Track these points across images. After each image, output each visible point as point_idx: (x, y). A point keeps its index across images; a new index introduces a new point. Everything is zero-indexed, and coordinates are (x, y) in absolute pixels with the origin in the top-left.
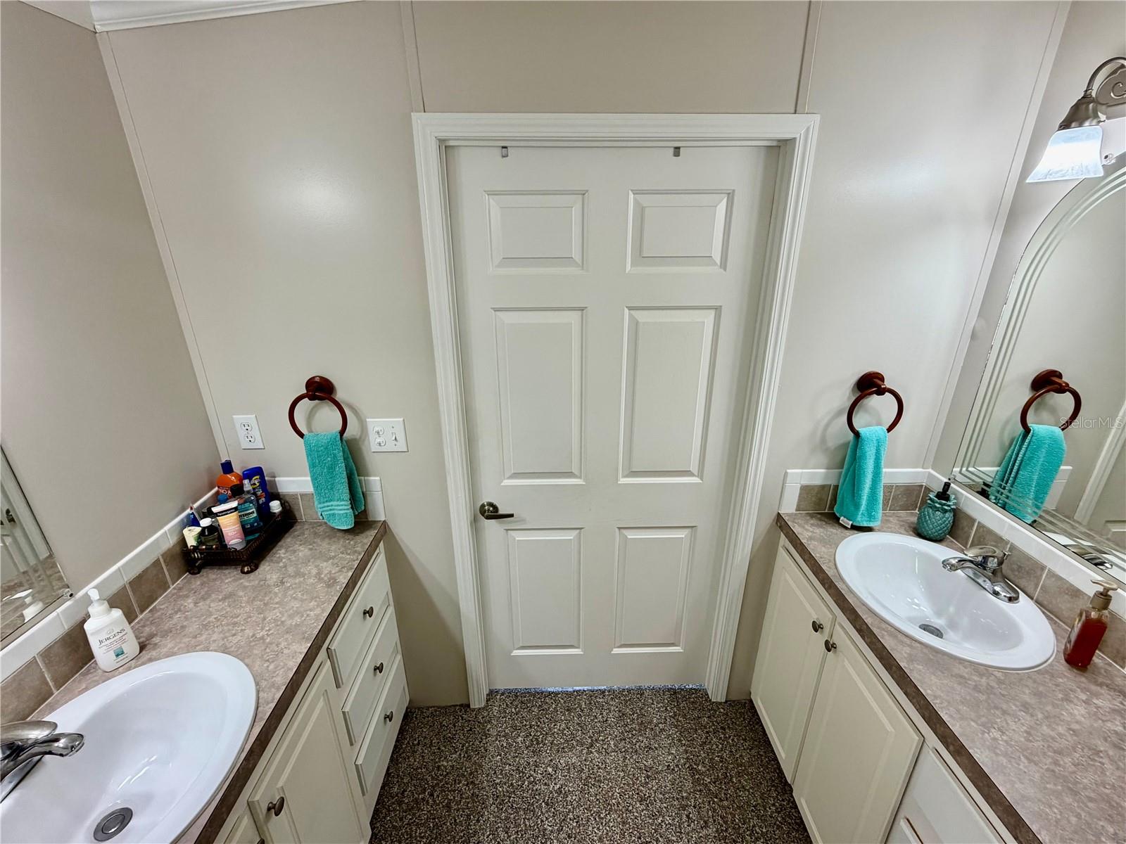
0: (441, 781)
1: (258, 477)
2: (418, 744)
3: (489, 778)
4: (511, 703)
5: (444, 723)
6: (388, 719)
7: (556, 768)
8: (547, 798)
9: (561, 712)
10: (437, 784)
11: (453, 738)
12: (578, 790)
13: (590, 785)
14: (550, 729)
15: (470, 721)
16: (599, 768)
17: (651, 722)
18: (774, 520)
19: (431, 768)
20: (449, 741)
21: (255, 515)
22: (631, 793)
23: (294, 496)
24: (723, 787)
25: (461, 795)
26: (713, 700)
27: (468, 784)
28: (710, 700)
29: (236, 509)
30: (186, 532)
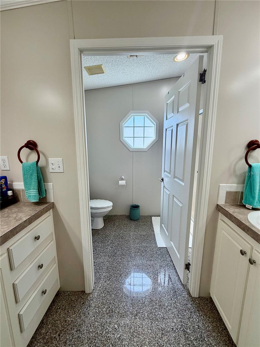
0: (65, 328)
1: (4, 180)
2: (59, 309)
3: (87, 328)
4: (103, 292)
5: (73, 299)
6: (43, 293)
7: (119, 326)
8: (113, 342)
9: (124, 297)
10: (63, 330)
11: (75, 307)
12: (128, 339)
13: (134, 336)
14: (118, 305)
15: (84, 299)
16: (139, 327)
17: (164, 305)
18: (215, 208)
19: (62, 321)
20: (73, 308)
22: (154, 343)
23: (19, 190)
24: (201, 343)
25: (73, 337)
26: (193, 296)
27: (77, 331)
28: (192, 296)
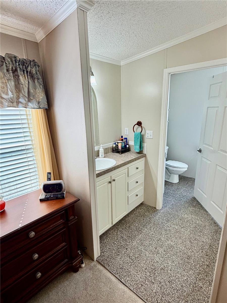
1: (126, 139)
6: (137, 196)
15: (155, 210)
21: (124, 145)
23: (131, 145)
29: (121, 143)
30: (114, 145)
